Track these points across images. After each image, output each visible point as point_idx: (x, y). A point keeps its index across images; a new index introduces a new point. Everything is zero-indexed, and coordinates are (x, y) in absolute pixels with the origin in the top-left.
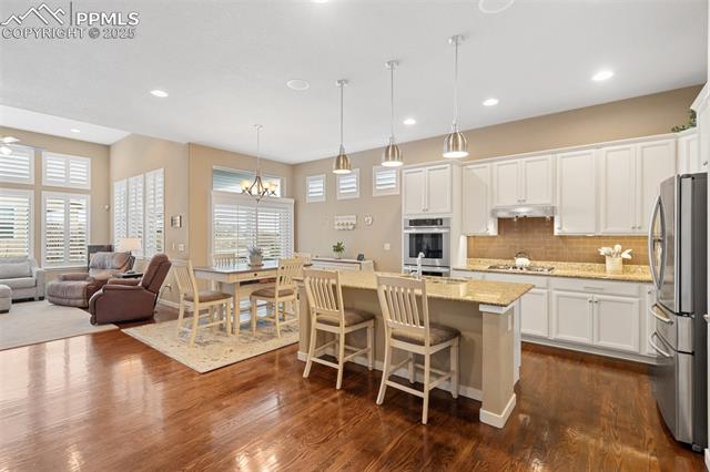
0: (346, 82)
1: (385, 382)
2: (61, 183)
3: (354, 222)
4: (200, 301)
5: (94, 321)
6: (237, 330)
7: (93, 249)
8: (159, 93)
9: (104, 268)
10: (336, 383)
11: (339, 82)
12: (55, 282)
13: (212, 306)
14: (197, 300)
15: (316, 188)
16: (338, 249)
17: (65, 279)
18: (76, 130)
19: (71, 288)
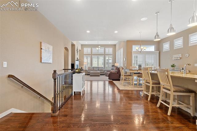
0: (159, 12)
1: (160, 101)
2: (108, 53)
3: (181, 56)
4: (124, 76)
5: (109, 79)
6: (133, 85)
7: (112, 66)
8: (116, 32)
9: (113, 70)
10: (148, 99)
11: (156, 13)
12: (106, 72)
13: (128, 78)
14: (123, 76)
15: (166, 46)
16: (173, 66)
17: (107, 71)
18: (110, 43)
19: (108, 73)
